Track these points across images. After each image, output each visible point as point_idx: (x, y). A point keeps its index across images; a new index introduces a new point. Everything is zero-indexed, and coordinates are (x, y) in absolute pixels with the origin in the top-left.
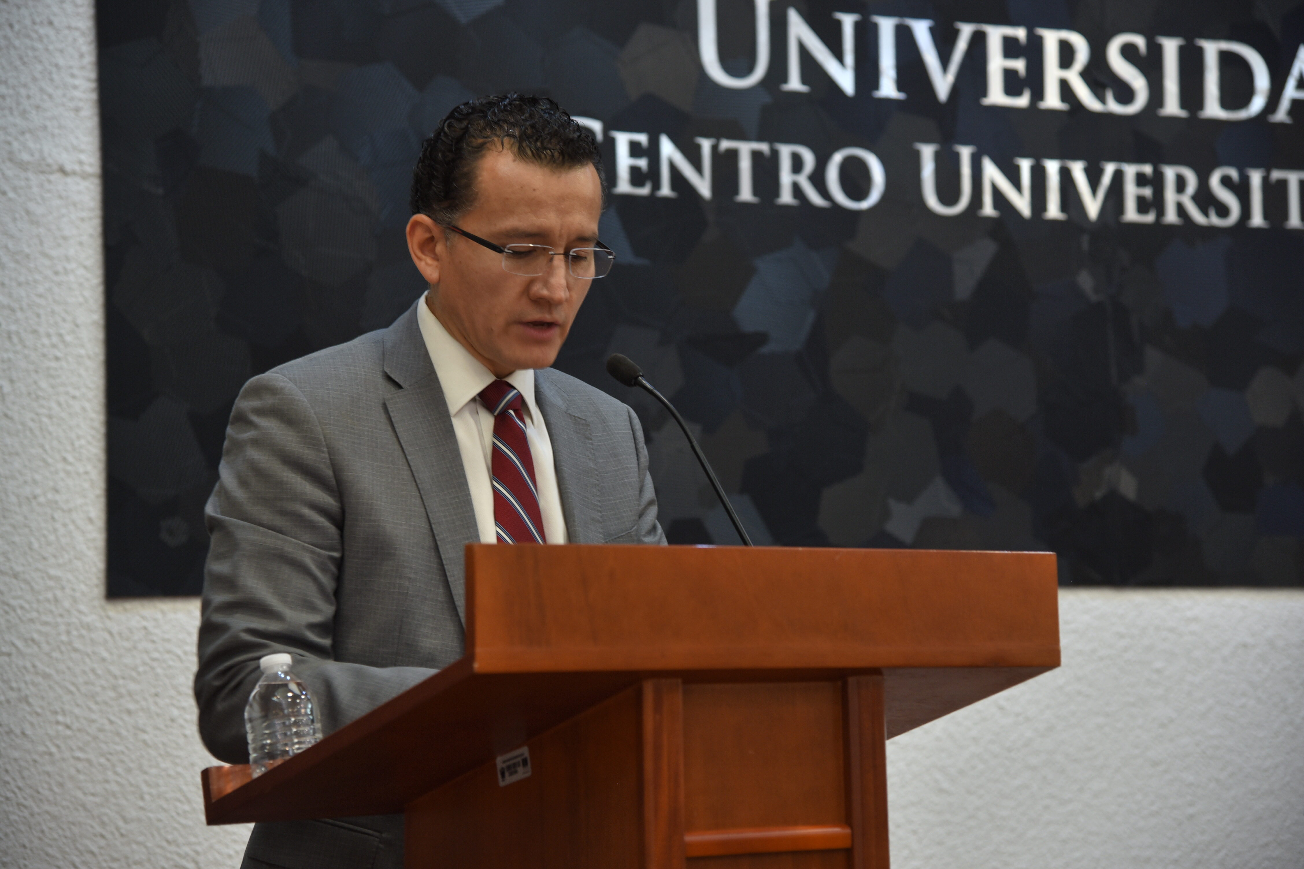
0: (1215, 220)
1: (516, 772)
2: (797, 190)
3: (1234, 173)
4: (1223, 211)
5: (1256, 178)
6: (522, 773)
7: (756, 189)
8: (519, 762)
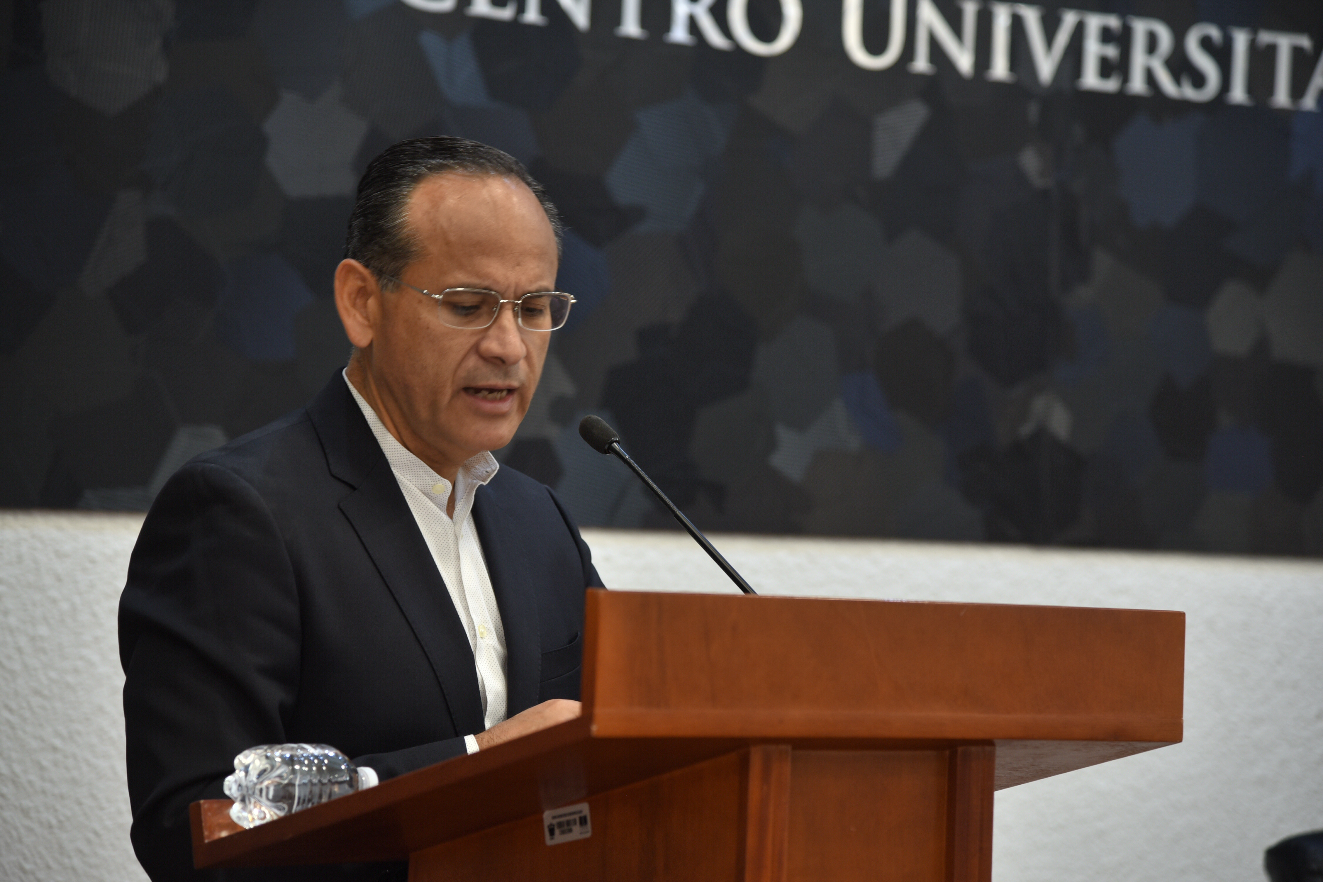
0: (1189, 92)
1: (570, 831)
2: (693, 26)
3: (1214, 32)
4: (1199, 80)
5: (1241, 40)
6: (578, 833)
7: (645, 20)
8: (575, 821)
